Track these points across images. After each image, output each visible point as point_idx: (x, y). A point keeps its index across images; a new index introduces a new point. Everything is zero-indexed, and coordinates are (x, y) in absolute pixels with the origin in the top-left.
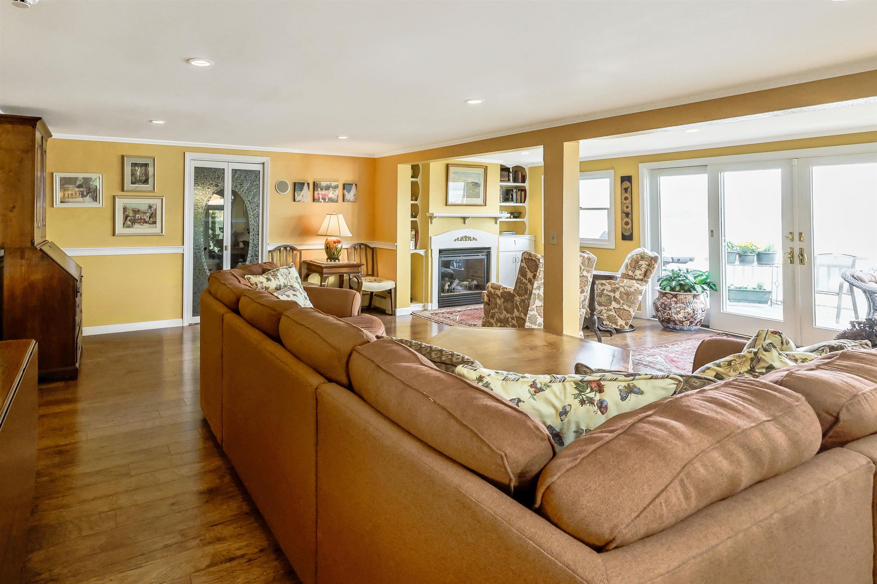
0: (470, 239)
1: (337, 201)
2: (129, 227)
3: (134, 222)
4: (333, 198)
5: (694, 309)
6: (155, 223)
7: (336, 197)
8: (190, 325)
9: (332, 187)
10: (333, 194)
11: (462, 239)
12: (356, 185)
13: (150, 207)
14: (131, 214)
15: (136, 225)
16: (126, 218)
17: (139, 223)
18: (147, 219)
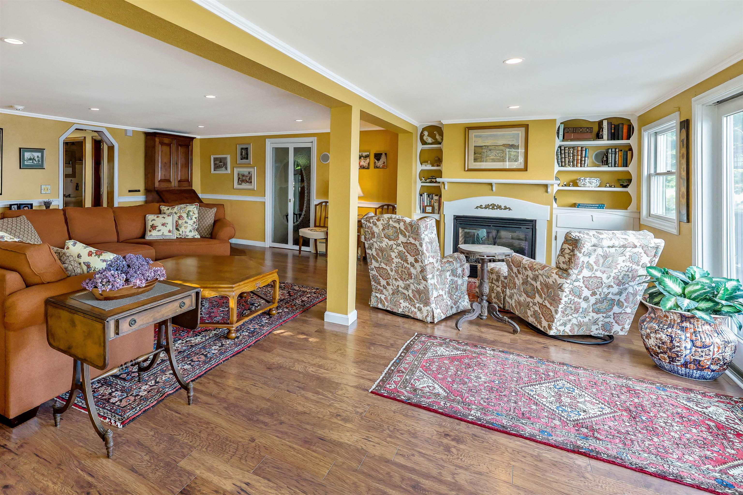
0: (499, 207)
1: (368, 168)
2: (240, 184)
3: (243, 181)
4: (364, 166)
5: (672, 337)
6: (251, 182)
7: (367, 165)
8: (270, 247)
9: (363, 157)
10: (364, 162)
11: (487, 207)
12: (386, 154)
13: (249, 173)
14: (241, 177)
15: (243, 184)
16: (239, 179)
17: (244, 182)
18: (248, 180)
